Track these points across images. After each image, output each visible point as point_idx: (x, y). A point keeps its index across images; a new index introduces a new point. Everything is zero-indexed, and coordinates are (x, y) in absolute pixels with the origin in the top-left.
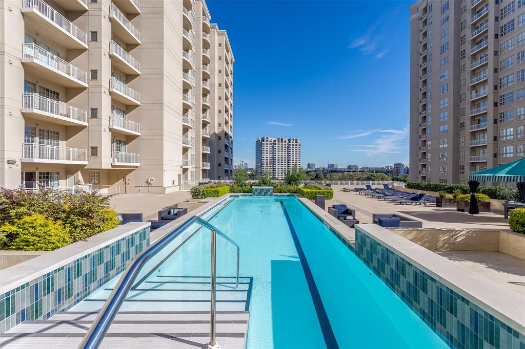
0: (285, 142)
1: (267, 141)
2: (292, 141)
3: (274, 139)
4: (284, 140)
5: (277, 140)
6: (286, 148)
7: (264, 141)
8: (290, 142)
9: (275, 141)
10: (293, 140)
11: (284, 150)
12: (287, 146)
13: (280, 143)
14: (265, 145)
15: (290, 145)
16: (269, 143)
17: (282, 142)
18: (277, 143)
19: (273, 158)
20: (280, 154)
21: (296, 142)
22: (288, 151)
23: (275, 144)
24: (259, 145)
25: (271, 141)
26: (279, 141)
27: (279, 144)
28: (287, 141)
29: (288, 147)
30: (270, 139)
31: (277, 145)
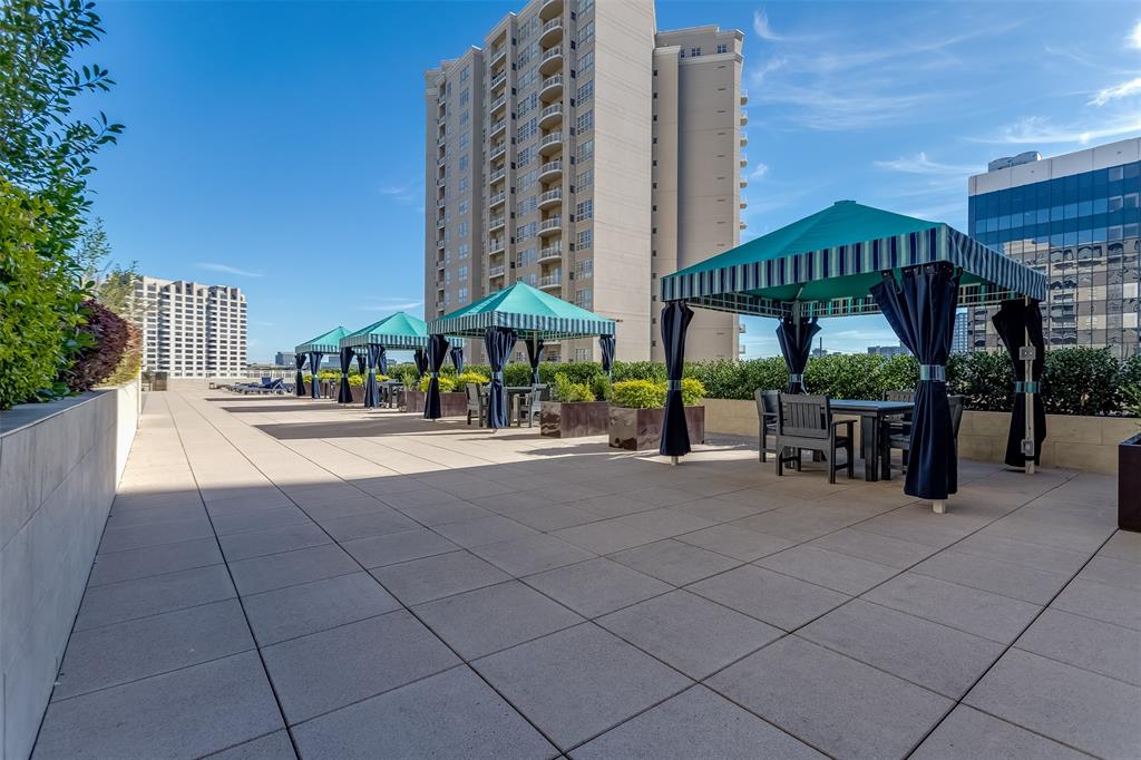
0: (200, 293)
1: (139, 287)
2: (219, 292)
3: (162, 283)
4: (196, 288)
5: (173, 288)
6: (204, 310)
8: (214, 295)
9: (167, 289)
10: (225, 290)
11: (195, 315)
12: (205, 304)
13: (184, 295)
15: (215, 302)
17: (189, 291)
18: (173, 293)
19: (160, 333)
20: (184, 325)
21: (234, 297)
22: (208, 318)
23: (168, 297)
25: (151, 288)
26: (178, 290)
27: (179, 298)
28: (206, 294)
29: (208, 308)
30: (148, 281)
31: (172, 300)
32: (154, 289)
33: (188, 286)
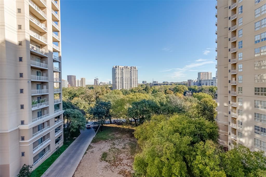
1: (118, 68)
3: (122, 67)
5: (124, 68)
7: (117, 68)
8: (131, 68)
9: (123, 68)
10: (133, 67)
11: (128, 73)
13: (126, 69)
14: (117, 70)
15: (132, 70)
16: (119, 69)
19: (122, 77)
20: (126, 76)
22: (130, 74)
24: (114, 70)
28: (130, 68)
29: (130, 71)
30: (120, 67)
31: (124, 70)
32: (121, 68)
33: (127, 67)
